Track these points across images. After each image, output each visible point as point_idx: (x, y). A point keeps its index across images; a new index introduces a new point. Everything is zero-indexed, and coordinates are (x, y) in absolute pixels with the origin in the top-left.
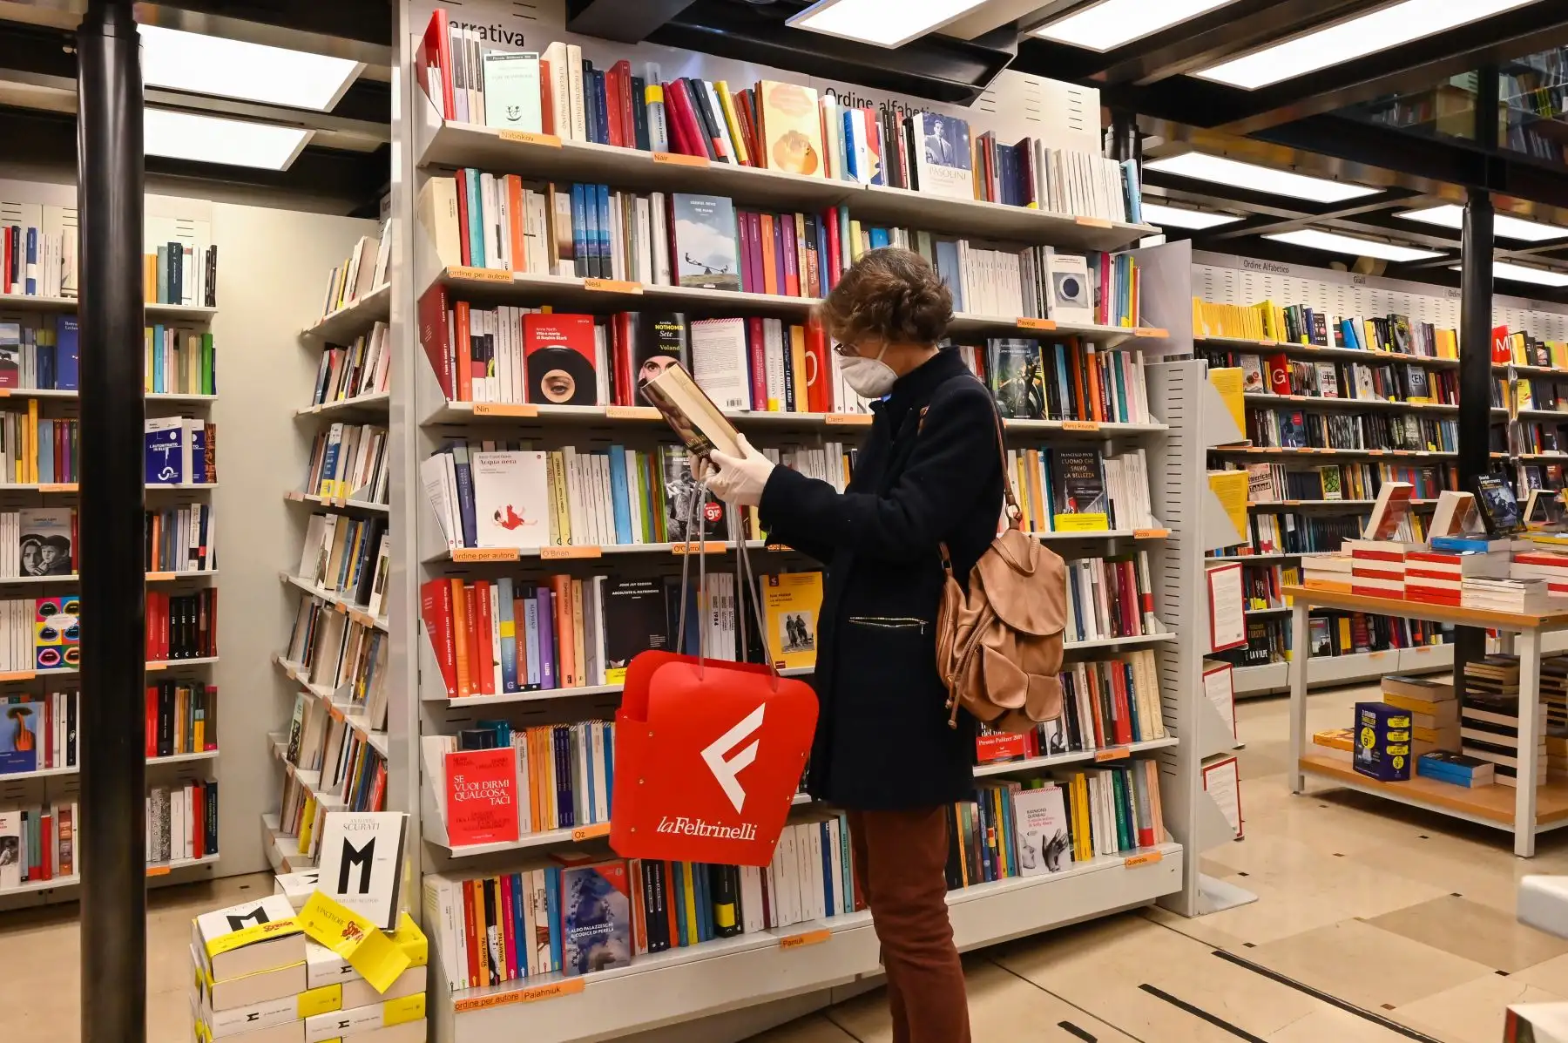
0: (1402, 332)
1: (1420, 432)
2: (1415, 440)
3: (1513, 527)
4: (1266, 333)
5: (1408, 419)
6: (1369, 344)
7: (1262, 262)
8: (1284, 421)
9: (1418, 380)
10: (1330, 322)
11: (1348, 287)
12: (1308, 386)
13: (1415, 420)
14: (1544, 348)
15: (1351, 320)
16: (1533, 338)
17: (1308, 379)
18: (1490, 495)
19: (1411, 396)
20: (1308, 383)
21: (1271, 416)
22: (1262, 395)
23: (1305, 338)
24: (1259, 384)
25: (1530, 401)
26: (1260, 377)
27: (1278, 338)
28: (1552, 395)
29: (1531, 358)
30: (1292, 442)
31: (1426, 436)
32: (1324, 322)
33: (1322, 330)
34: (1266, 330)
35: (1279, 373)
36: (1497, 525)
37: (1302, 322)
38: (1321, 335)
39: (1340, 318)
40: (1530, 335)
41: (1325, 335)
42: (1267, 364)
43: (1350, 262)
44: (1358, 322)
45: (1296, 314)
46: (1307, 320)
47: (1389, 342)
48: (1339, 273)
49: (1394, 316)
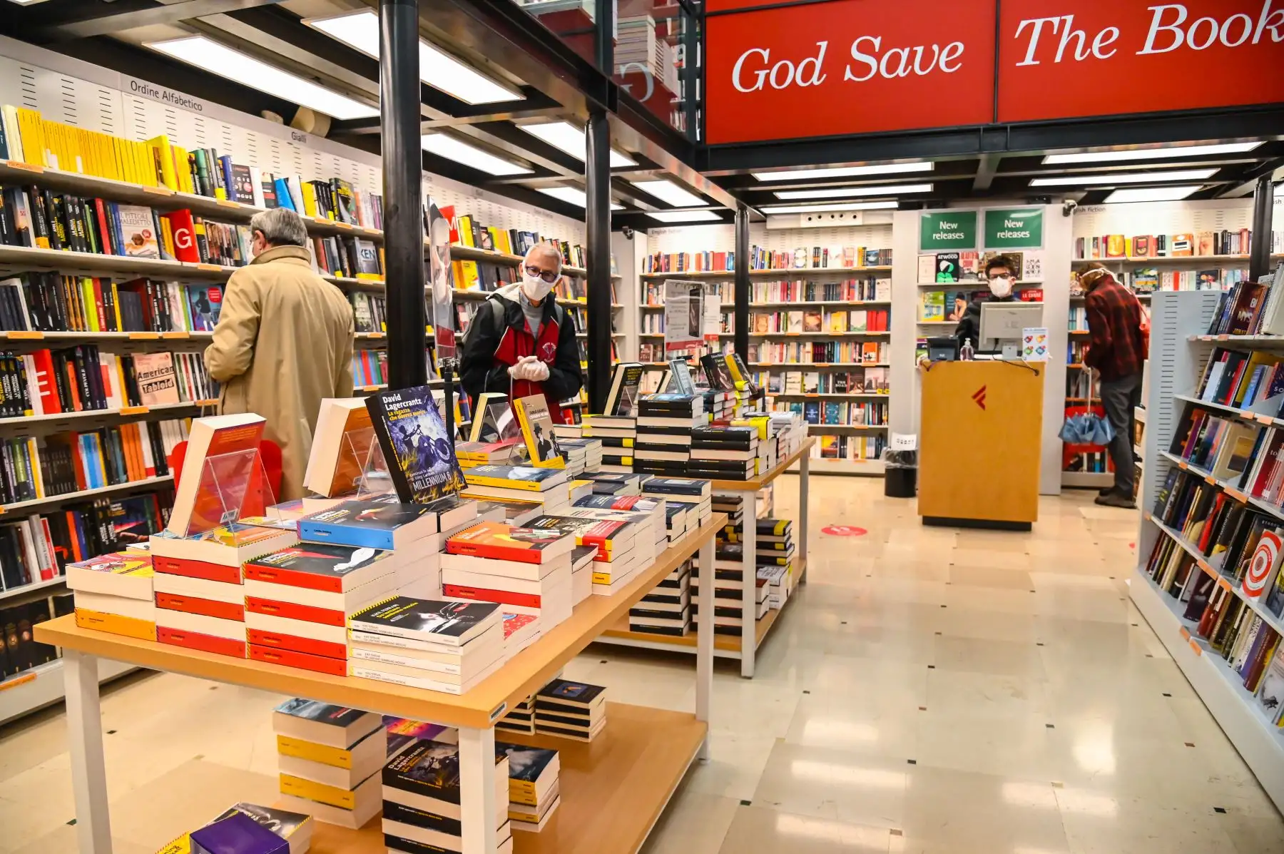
0: (346, 201)
1: (372, 312)
2: (366, 320)
3: (443, 484)
4: (161, 178)
5: (357, 296)
6: (309, 210)
7: (161, 89)
8: (196, 298)
9: (368, 256)
10: (258, 178)
11: (285, 142)
12: (229, 254)
13: (365, 298)
14: (487, 233)
15: (286, 180)
16: (478, 223)
17: (229, 244)
18: (402, 429)
19: (360, 272)
20: (228, 250)
21: (174, 290)
22: (158, 261)
23: (221, 193)
24: (152, 247)
25: (477, 283)
26: (154, 237)
27: (181, 187)
28: (495, 277)
29: (477, 241)
30: (208, 324)
31: (379, 315)
32: (249, 177)
33: (247, 187)
34: (161, 174)
35: (183, 234)
36: (417, 486)
37: (216, 174)
38: (244, 192)
39: (272, 175)
40: (476, 219)
41: (251, 193)
42: (166, 222)
43: (287, 111)
44: (294, 184)
45: (207, 159)
46: (224, 170)
47: (333, 210)
48: (272, 121)
49: (336, 180)
